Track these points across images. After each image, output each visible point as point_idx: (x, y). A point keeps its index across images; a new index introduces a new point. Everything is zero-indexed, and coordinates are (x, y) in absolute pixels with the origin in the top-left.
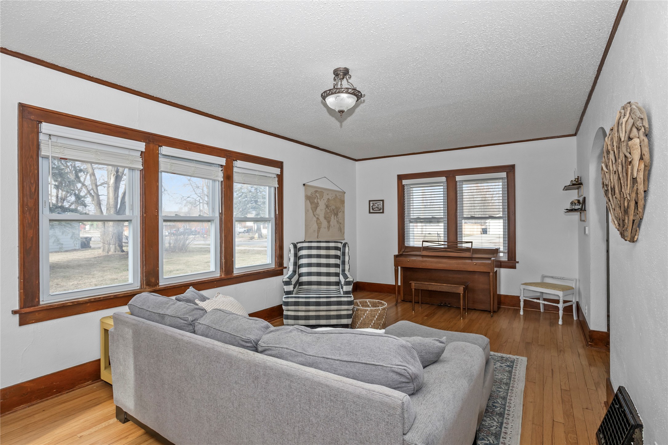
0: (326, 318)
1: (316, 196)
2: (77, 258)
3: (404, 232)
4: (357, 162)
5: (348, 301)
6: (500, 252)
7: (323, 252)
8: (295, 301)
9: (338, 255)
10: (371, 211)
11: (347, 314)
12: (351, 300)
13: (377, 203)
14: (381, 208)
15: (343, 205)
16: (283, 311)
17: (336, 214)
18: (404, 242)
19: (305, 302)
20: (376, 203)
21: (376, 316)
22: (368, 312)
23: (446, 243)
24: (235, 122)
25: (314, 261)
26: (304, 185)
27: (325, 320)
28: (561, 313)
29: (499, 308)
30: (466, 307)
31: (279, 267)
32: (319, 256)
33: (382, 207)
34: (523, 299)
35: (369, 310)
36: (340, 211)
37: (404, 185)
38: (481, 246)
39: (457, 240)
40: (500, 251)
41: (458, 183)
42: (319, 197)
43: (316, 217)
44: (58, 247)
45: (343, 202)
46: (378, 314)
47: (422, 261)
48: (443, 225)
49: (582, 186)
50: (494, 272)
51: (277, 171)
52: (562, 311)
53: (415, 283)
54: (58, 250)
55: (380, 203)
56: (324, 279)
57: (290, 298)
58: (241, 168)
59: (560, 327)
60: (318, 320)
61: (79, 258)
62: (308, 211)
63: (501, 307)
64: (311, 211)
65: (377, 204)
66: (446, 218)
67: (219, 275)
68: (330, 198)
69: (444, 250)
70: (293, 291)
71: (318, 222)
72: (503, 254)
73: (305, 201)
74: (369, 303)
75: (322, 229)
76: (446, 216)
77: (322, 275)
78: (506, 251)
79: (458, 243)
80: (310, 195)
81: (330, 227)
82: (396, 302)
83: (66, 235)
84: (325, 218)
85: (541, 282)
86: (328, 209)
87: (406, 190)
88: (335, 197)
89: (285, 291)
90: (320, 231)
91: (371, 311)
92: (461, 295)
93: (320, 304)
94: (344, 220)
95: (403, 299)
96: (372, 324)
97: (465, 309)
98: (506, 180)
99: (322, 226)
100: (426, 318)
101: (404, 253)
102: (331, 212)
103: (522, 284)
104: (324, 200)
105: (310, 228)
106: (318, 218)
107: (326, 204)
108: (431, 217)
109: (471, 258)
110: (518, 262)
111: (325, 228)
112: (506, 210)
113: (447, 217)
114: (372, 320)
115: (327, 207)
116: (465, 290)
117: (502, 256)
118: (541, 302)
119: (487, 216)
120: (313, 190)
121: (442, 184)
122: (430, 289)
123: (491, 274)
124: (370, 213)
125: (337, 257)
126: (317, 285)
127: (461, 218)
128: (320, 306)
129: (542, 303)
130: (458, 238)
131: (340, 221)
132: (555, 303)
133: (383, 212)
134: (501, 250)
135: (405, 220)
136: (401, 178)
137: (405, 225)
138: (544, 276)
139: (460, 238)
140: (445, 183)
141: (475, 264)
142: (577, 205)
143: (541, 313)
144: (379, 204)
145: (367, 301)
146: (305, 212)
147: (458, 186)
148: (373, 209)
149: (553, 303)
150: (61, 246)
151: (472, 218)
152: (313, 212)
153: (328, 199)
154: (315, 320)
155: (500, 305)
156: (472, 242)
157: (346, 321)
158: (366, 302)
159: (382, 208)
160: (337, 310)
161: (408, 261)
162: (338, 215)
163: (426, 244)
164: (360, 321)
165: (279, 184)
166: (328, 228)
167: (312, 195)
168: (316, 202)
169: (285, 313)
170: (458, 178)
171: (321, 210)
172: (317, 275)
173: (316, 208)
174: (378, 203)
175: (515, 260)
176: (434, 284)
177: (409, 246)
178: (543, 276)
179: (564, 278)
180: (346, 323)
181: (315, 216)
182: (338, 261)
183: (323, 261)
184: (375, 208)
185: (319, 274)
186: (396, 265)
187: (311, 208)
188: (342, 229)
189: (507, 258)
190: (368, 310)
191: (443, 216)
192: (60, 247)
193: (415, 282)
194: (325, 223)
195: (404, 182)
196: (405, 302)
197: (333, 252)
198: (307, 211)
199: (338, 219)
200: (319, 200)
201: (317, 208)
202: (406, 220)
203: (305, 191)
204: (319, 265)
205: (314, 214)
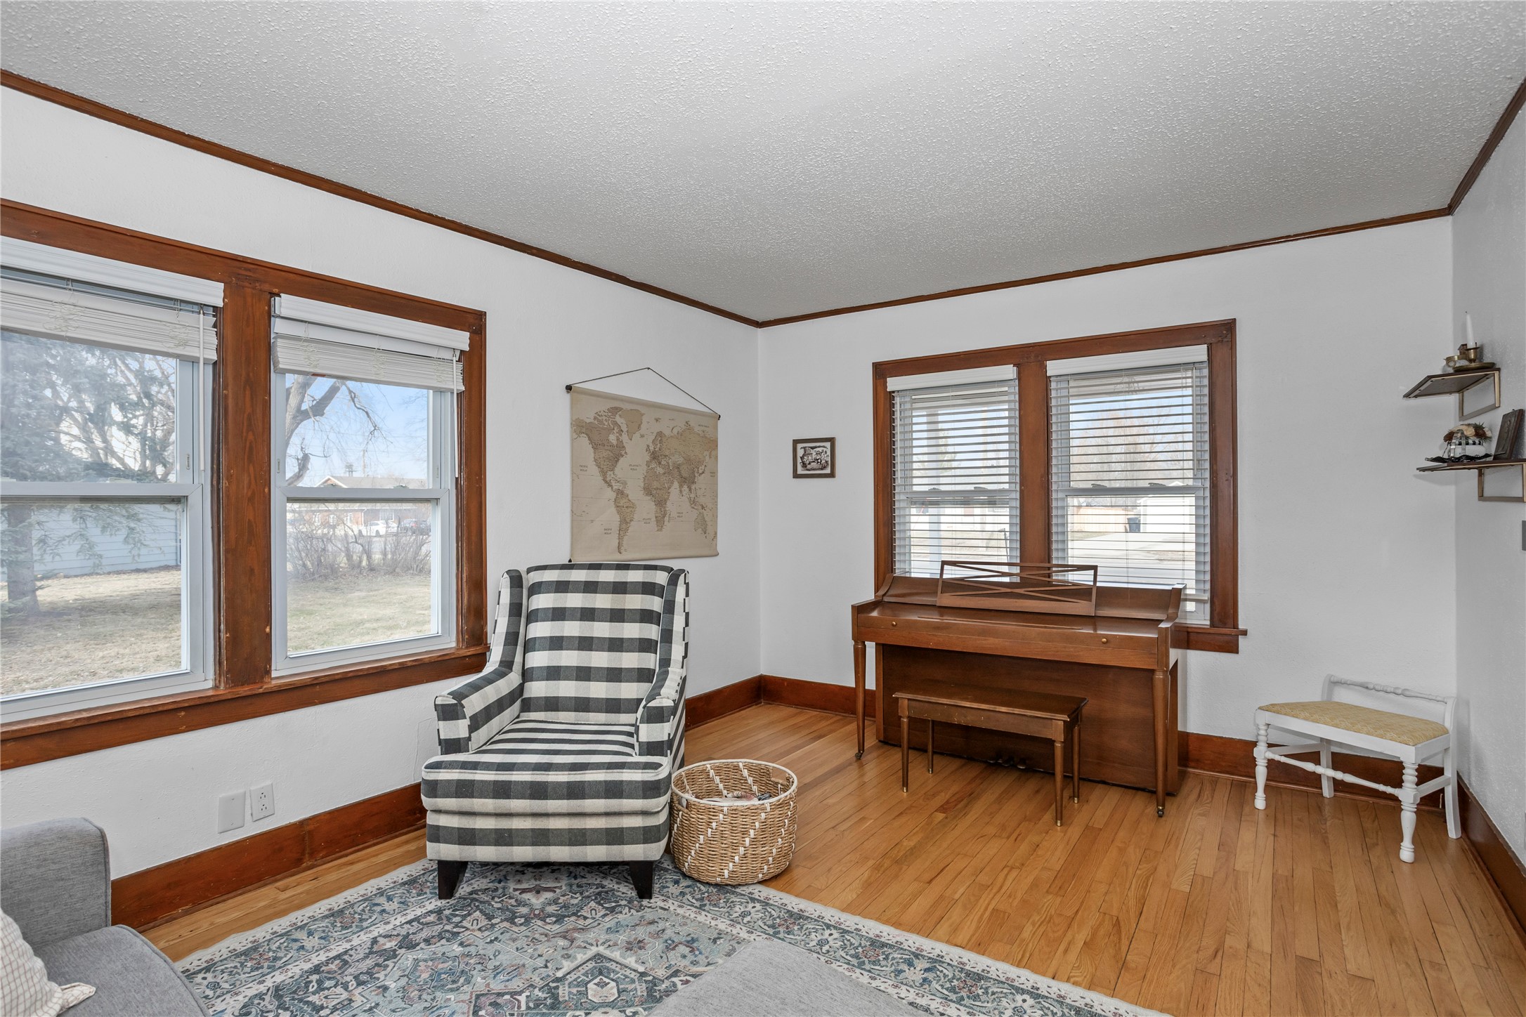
0: (570, 839)
1: (615, 423)
2: (159, 587)
3: (893, 533)
4: (760, 332)
5: (644, 783)
6: (1186, 600)
7: (603, 601)
8: (459, 781)
9: (652, 611)
10: (800, 471)
11: (644, 827)
12: (657, 778)
13: (815, 447)
14: (827, 462)
15: (713, 453)
16: (423, 812)
17: (688, 481)
18: (892, 563)
19: (496, 782)
20: (813, 448)
21: (752, 832)
22: (721, 816)
23: (1016, 570)
24: (275, 165)
25: (572, 628)
26: (569, 388)
27: (567, 848)
28: (1408, 819)
29: (1183, 776)
30: (1076, 774)
31: (467, 648)
32: (588, 614)
33: (829, 459)
34: (1265, 758)
35: (725, 809)
36: (700, 472)
37: (893, 392)
38: (1125, 579)
39: (1049, 559)
40: (1186, 595)
41: (1052, 383)
42: (624, 428)
43: (615, 488)
44: (90, 563)
45: (712, 444)
46: (757, 824)
47: (937, 627)
48: (1006, 511)
49: (1497, 374)
50: (1167, 671)
51: (461, 339)
52: (1414, 816)
53: (909, 699)
54: (87, 571)
55: (824, 447)
56: (598, 690)
57: (445, 768)
58: (306, 322)
59: (1406, 868)
60: (542, 847)
61: (164, 586)
62: (583, 468)
63: (1189, 772)
64: (593, 470)
65: (817, 449)
66: (1016, 491)
67: (210, 684)
68: (667, 432)
69: (1009, 590)
70: (469, 739)
71: (623, 502)
72: (1194, 603)
73: (573, 440)
74: (745, 773)
75: (634, 526)
76: (1018, 486)
77: (592, 676)
78: (1207, 596)
79: (1054, 569)
80: (593, 421)
81: (666, 519)
82: (859, 751)
83: (111, 535)
84: (648, 490)
85: (1325, 698)
86: (660, 463)
87: (897, 407)
88: (684, 427)
89: (441, 738)
90: (627, 530)
91: (734, 811)
92: (1058, 745)
93: (546, 791)
94: (716, 496)
95: (882, 739)
96: (737, 858)
97: (1072, 778)
98: (1206, 372)
99: (636, 517)
100: (940, 816)
101: (886, 599)
102: (668, 472)
103: (1260, 708)
104: (642, 436)
105: (592, 521)
106: (620, 493)
107: (652, 448)
108: (971, 487)
109: (1092, 620)
110: (1245, 633)
111: (647, 521)
112: (1207, 465)
113: (1018, 489)
114: (735, 846)
115: (654, 458)
116: (1069, 727)
117: (1194, 609)
118: (1325, 771)
119: (1145, 484)
120: (604, 406)
121: (1006, 389)
122: (956, 720)
123: (1159, 676)
124: (796, 476)
125: (646, 616)
126: (575, 711)
127: (1062, 491)
128: (546, 798)
129: (1328, 778)
130: (1054, 554)
131: (702, 500)
132: (1386, 784)
133: (832, 475)
134: (1188, 592)
135: (897, 497)
136: (882, 371)
137: (897, 513)
138: (1335, 680)
139: (1060, 554)
140: (1012, 383)
141: (1105, 640)
142: (1471, 442)
143: (1326, 801)
144: (820, 449)
145: (741, 765)
146: (573, 473)
147: (1053, 394)
148: (804, 465)
149: (1379, 783)
150: (97, 562)
151: (1097, 491)
152: (604, 473)
153: (660, 434)
154: (533, 844)
155: (1187, 766)
156: (1095, 568)
157: (641, 851)
158: (736, 768)
159: (829, 462)
160: (607, 814)
161: (893, 625)
162: (694, 482)
163: (951, 573)
164: (697, 845)
165: (466, 381)
166: (657, 521)
167: (598, 420)
168: (615, 442)
169: (431, 819)
170: (1054, 367)
171: (633, 467)
172: (578, 678)
173: (616, 459)
174: (819, 447)
175: (1235, 626)
176: (968, 704)
177: (908, 575)
178: (1332, 679)
179: (1407, 693)
180: (642, 859)
181: (610, 485)
182: (652, 632)
183: (602, 630)
184: (809, 464)
185: (584, 674)
186: (859, 638)
187: (595, 460)
188: (709, 523)
189: (1208, 617)
190: (722, 811)
191: (1006, 486)
192: (94, 563)
193: (910, 696)
194: (646, 507)
195: (893, 383)
196: (890, 747)
197: (634, 602)
198: (577, 470)
199: (692, 496)
200: (625, 437)
201: (617, 461)
202: (900, 497)
203: (572, 408)
204: (586, 644)
205: (605, 480)
